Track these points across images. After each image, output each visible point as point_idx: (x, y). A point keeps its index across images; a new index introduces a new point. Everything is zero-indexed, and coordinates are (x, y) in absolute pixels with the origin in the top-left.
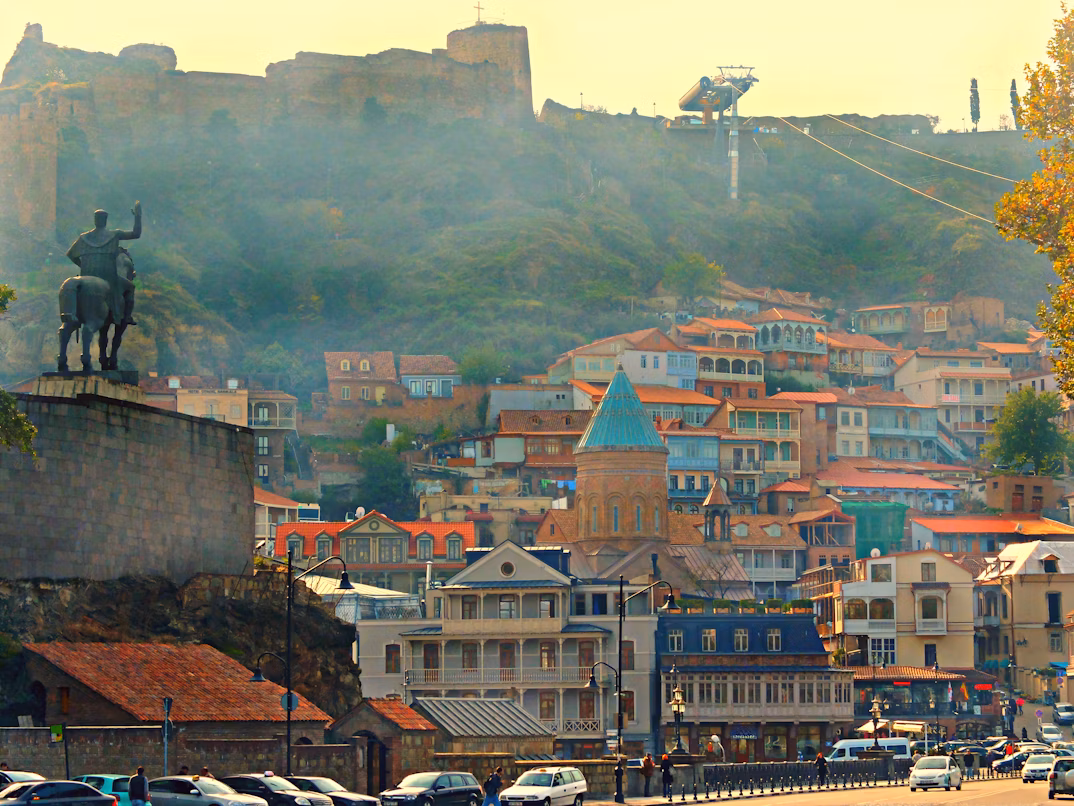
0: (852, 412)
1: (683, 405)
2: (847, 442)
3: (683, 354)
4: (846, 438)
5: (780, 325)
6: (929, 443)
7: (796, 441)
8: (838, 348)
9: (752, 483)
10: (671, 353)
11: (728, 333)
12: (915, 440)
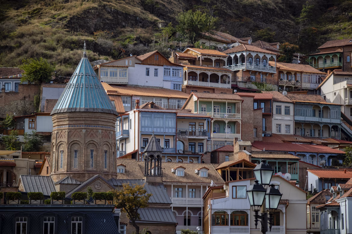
0: (283, 106)
1: (168, 98)
2: (280, 125)
3: (175, 68)
4: (279, 122)
5: (245, 54)
6: (335, 127)
7: (239, 121)
8: (285, 70)
9: (202, 145)
10: (166, 67)
11: (209, 57)
12: (326, 126)
